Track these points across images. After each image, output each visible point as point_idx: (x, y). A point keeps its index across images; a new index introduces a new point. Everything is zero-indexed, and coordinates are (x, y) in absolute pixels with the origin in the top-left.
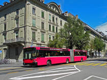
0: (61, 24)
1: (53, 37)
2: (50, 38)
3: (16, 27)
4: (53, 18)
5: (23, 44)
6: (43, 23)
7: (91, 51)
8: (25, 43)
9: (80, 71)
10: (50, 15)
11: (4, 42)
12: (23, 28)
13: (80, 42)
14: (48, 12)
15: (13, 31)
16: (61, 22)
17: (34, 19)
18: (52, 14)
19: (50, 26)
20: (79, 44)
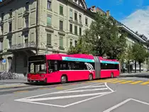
0: (86, 23)
1: (76, 42)
2: (71, 43)
3: (25, 26)
4: (76, 14)
5: (35, 52)
6: (61, 22)
7: (129, 62)
8: (37, 49)
9: (113, 91)
10: (71, 10)
11: (9, 47)
12: (35, 29)
13: (113, 49)
14: (69, 7)
15: (21, 33)
16: (86, 20)
17: (49, 16)
18: (74, 10)
19: (71, 25)
20: (112, 52)
